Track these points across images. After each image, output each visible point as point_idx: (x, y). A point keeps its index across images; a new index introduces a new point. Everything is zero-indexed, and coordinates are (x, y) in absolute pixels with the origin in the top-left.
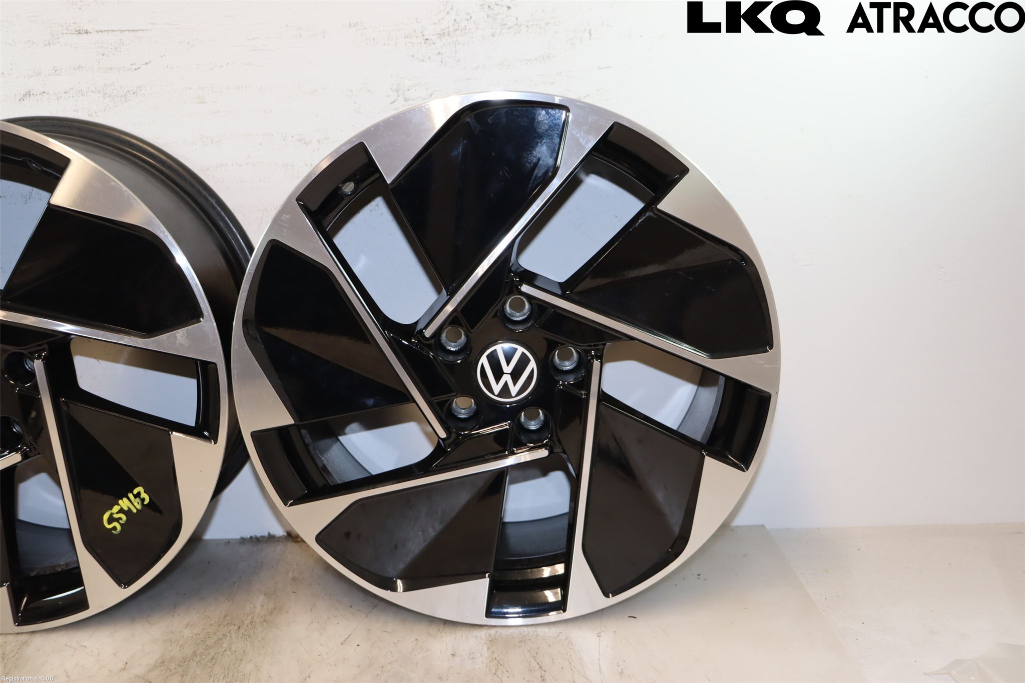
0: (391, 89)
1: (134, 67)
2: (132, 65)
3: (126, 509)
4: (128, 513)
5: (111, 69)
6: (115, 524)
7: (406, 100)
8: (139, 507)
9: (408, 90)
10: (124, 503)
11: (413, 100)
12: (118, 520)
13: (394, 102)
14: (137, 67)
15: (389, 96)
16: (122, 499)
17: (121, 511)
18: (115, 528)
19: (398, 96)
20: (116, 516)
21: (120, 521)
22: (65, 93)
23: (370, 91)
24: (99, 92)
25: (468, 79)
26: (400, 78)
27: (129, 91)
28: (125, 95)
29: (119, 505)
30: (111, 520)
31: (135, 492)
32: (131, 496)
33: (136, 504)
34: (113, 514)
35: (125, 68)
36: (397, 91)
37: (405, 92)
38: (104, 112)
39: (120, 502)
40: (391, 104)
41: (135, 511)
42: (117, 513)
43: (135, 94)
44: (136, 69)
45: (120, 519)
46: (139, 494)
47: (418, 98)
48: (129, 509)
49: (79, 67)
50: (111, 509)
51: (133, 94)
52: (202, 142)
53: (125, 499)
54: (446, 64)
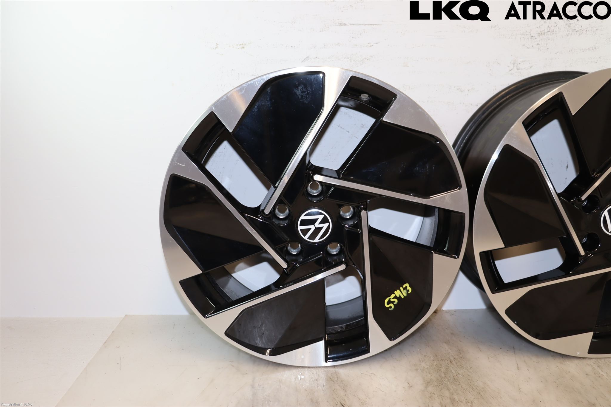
0: (511, 63)
1: (369, 45)
2: (368, 44)
3: (398, 296)
4: (399, 298)
5: (356, 45)
6: (391, 305)
7: (518, 69)
8: (405, 295)
9: (520, 64)
10: (397, 293)
11: (522, 69)
12: (393, 302)
13: (511, 70)
14: (371, 45)
15: (508, 67)
16: (396, 291)
17: (396, 297)
18: (391, 307)
19: (514, 67)
20: (392, 300)
21: (394, 303)
22: (329, 58)
23: (499, 63)
24: (348, 58)
25: (552, 59)
26: (516, 57)
27: (365, 58)
28: (363, 61)
29: (394, 294)
30: (390, 302)
31: (404, 286)
32: (401, 288)
33: (404, 293)
34: (391, 299)
35: (364, 45)
37: (517, 65)
39: (395, 292)
40: (510, 71)
41: (403, 297)
42: (393, 298)
43: (368, 60)
44: (370, 46)
45: (394, 302)
46: (406, 287)
47: (525, 68)
48: (400, 296)
49: (338, 44)
50: (390, 296)
51: (368, 59)
52: (404, 88)
53: (398, 291)
54: (541, 50)
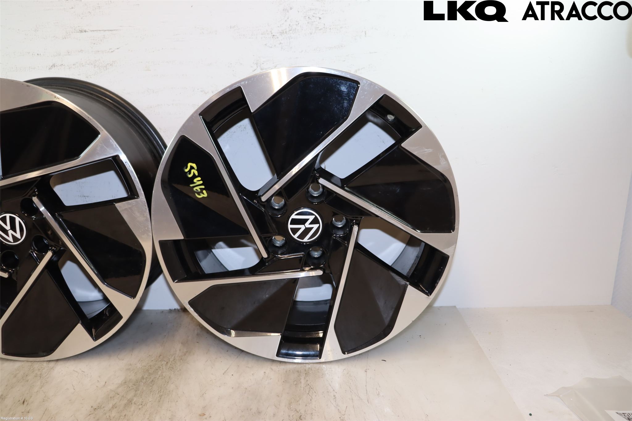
36: (257, 64)
38: (95, 75)
